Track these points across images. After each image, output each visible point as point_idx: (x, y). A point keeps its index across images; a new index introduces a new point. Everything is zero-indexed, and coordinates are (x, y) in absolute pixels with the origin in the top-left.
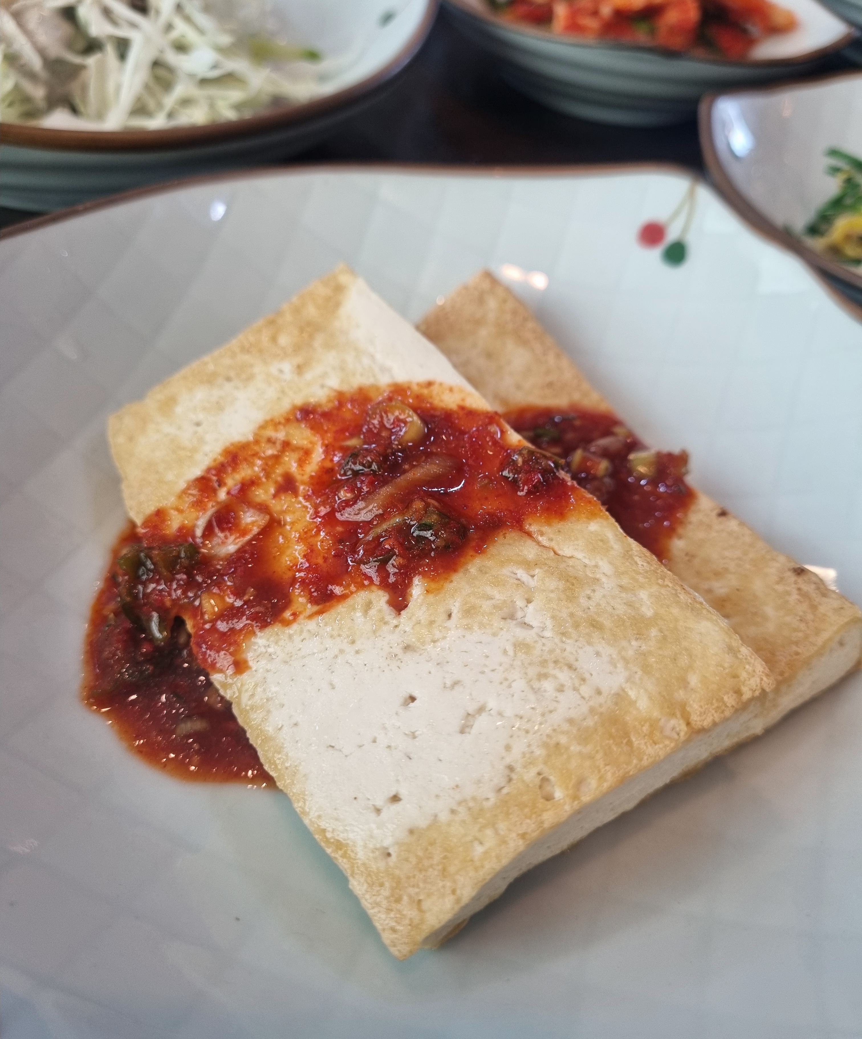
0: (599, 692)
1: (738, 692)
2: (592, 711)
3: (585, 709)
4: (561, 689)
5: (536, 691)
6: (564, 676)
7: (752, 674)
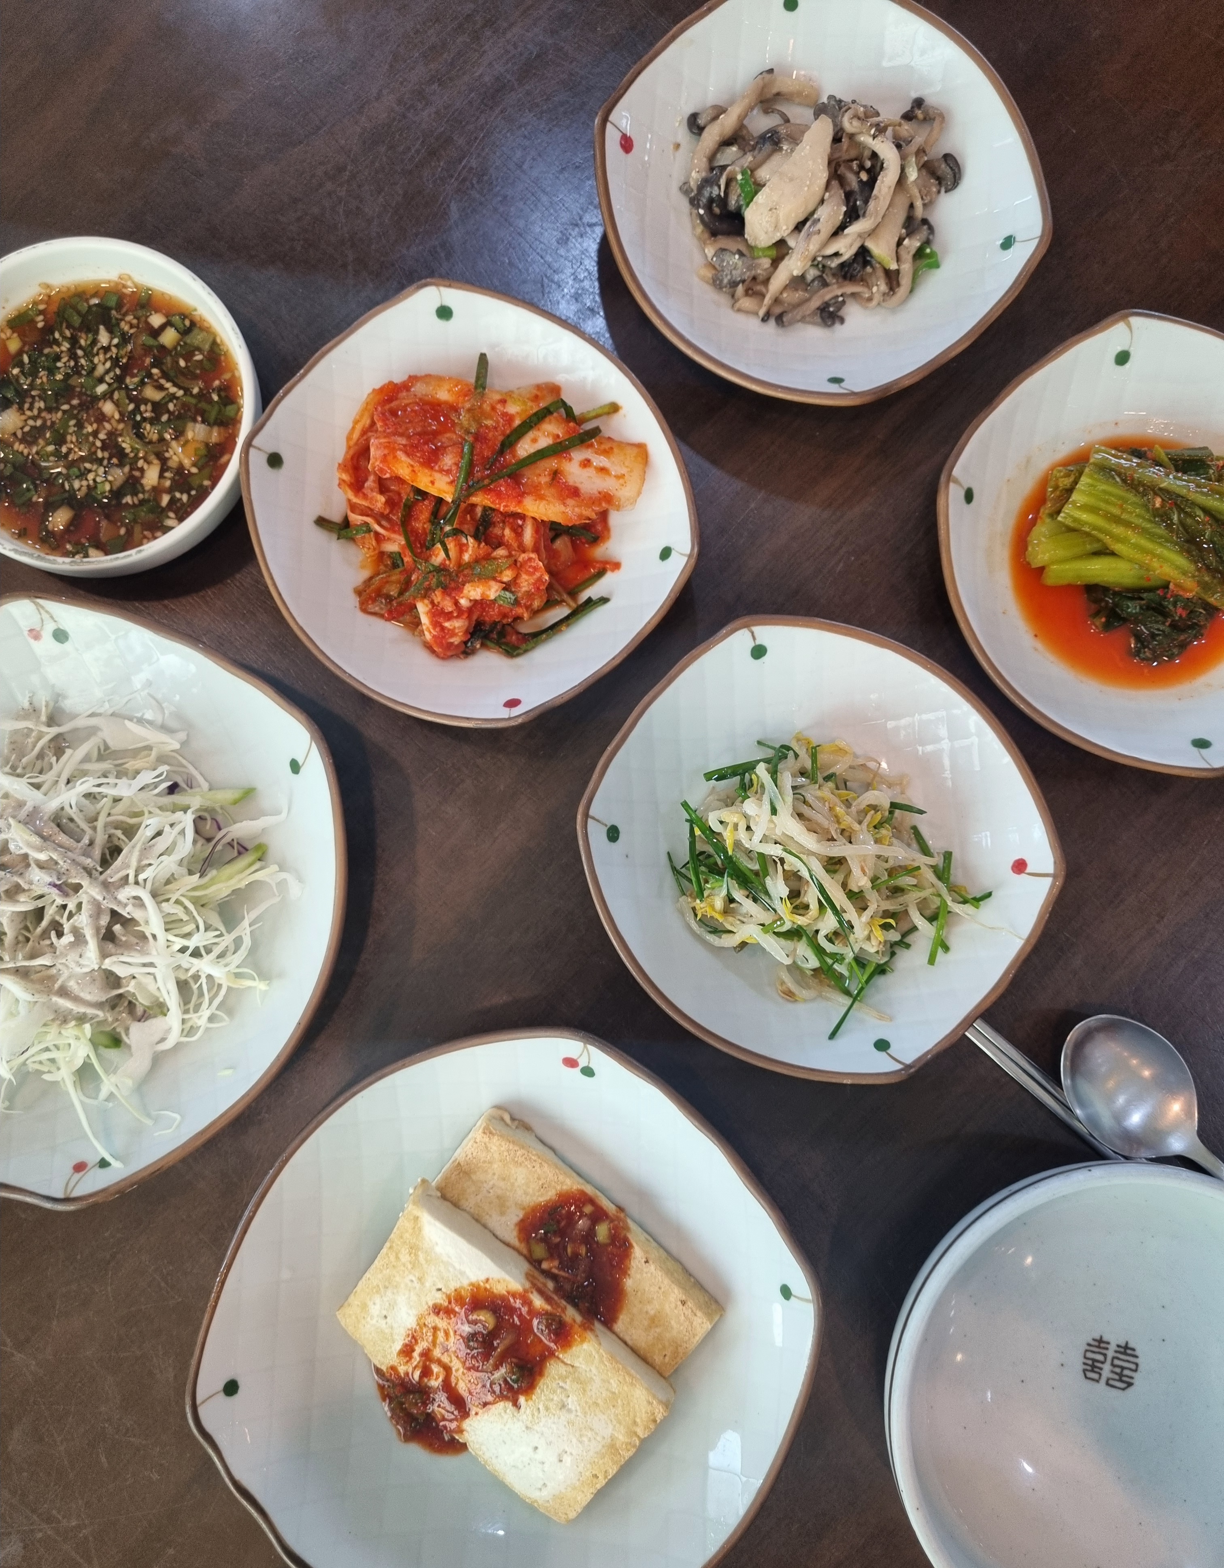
0: (604, 1438)
1: (655, 1421)
2: (603, 1446)
3: (600, 1447)
4: (590, 1440)
5: (581, 1442)
6: (590, 1434)
7: (659, 1412)
